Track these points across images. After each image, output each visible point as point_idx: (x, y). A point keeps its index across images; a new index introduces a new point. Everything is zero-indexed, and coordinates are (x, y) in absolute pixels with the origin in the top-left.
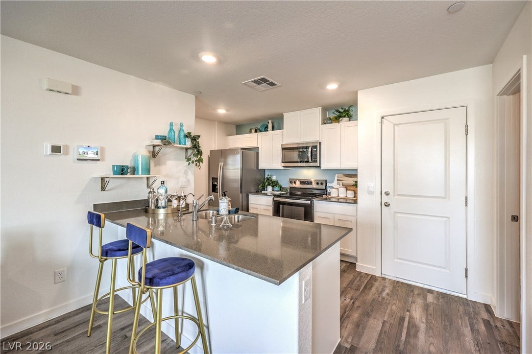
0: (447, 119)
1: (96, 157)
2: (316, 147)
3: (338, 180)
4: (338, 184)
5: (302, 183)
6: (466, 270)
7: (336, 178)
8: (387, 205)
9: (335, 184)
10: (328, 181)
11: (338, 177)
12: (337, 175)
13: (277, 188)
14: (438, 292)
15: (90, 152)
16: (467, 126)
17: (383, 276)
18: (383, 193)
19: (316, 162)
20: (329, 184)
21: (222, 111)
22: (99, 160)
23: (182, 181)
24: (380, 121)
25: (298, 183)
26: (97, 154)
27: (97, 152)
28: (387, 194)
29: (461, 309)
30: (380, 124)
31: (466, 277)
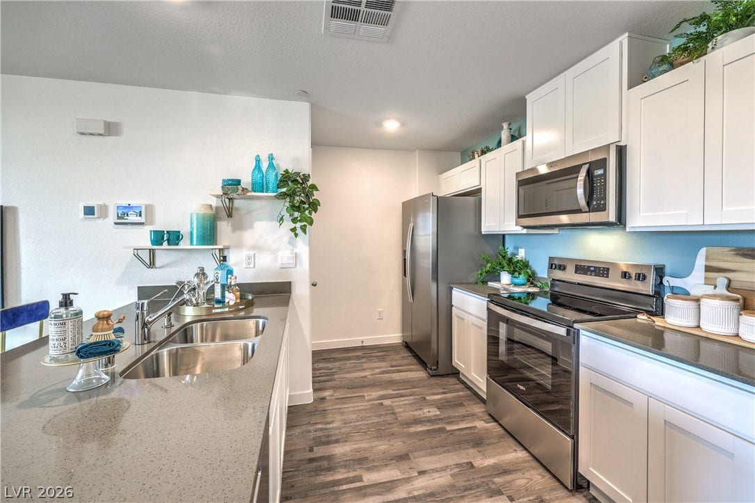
1: (138, 219)
2: (603, 163)
3: (708, 269)
4: (708, 281)
5: (581, 269)
7: (701, 261)
9: (695, 282)
10: (667, 270)
11: (707, 258)
12: (703, 251)
13: (522, 278)
15: (131, 212)
19: (604, 209)
20: (669, 281)
21: (391, 126)
22: (142, 224)
23: (285, 256)
25: (571, 268)
26: (140, 216)
27: (140, 212)
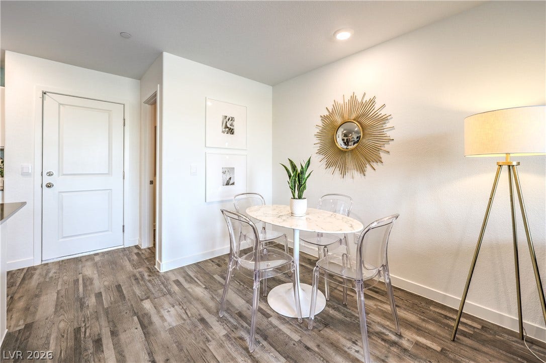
0: (111, 111)
6: (123, 226)
8: (49, 186)
14: (102, 253)
16: (124, 120)
17: (43, 263)
18: (44, 174)
24: (41, 96)
28: (50, 174)
29: (121, 254)
30: (41, 99)
31: (123, 231)
